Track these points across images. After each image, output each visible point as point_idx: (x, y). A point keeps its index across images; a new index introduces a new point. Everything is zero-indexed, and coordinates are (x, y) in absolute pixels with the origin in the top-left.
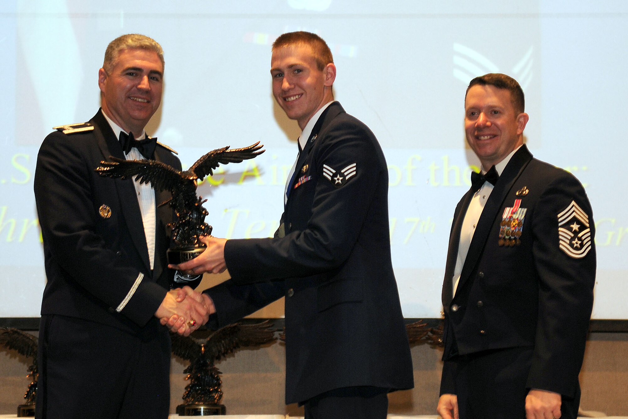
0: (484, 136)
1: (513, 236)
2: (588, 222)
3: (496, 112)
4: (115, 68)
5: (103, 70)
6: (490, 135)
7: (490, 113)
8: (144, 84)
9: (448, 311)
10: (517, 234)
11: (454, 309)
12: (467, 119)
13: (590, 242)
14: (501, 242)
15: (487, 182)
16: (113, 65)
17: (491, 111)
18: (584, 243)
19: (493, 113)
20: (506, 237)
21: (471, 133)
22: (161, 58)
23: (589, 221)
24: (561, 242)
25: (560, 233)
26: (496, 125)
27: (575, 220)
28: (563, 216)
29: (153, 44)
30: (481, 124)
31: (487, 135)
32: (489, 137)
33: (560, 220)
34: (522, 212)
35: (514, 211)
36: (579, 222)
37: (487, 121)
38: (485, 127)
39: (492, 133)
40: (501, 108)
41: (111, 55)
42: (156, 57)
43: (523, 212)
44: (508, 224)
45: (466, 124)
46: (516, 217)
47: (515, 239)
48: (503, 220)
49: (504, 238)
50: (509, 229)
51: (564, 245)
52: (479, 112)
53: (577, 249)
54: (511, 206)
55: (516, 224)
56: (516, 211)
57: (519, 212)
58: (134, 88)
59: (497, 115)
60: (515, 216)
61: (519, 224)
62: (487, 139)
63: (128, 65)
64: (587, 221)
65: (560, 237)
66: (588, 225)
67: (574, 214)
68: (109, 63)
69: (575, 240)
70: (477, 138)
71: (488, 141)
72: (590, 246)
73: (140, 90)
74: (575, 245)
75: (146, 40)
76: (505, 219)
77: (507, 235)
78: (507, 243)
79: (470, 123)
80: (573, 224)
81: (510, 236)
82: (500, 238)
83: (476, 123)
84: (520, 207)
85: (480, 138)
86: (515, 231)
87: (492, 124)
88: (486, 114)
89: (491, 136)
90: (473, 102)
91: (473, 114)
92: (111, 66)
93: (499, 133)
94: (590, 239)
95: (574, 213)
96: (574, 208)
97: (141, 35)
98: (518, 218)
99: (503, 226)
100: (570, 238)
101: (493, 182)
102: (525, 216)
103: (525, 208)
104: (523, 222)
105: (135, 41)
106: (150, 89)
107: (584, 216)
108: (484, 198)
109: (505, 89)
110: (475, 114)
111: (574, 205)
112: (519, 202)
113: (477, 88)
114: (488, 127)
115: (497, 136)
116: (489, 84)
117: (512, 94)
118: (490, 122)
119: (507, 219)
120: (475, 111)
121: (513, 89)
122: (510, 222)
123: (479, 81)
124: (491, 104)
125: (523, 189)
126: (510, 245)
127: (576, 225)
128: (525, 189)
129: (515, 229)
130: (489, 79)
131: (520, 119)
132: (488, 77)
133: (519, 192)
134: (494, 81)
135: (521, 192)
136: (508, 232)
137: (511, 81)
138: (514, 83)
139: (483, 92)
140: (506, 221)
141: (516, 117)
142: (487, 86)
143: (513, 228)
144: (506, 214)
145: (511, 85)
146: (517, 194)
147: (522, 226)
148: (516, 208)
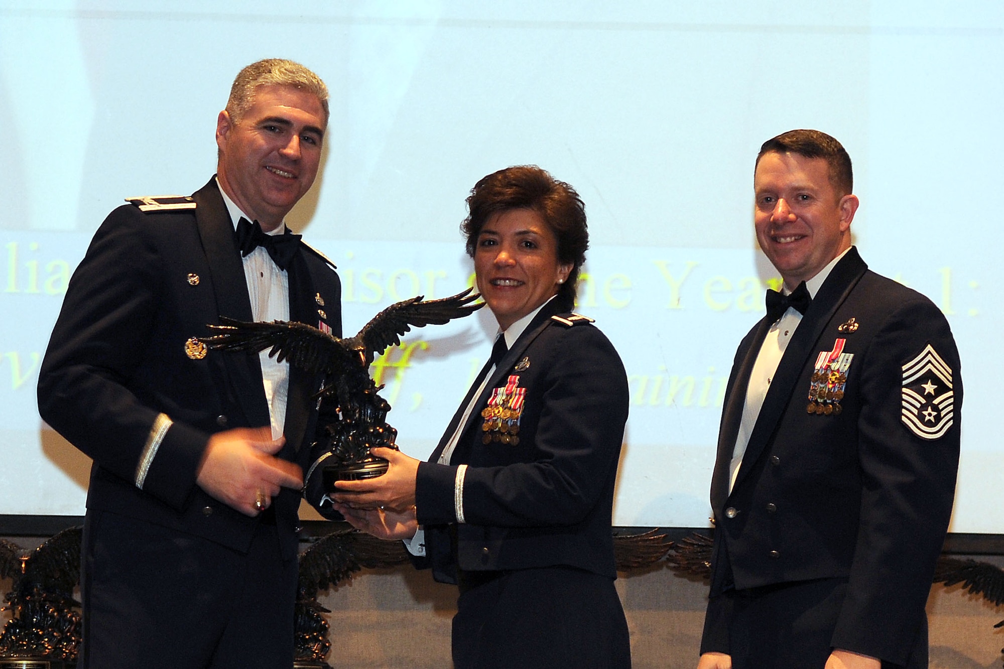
0: (785, 237)
1: (829, 400)
2: (951, 381)
3: (806, 198)
4: (246, 114)
5: (226, 113)
6: (795, 235)
7: (795, 200)
8: (291, 148)
9: (719, 518)
10: (836, 395)
11: (731, 514)
12: (757, 208)
13: (952, 413)
14: (811, 408)
15: (791, 309)
16: (245, 109)
17: (798, 194)
18: (942, 415)
19: (800, 199)
20: (819, 400)
21: (764, 232)
22: (324, 106)
23: (953, 379)
24: (904, 411)
25: (904, 396)
26: (804, 219)
27: (930, 376)
28: (911, 370)
30: (780, 219)
31: (790, 236)
32: (793, 238)
33: (905, 375)
34: (846, 358)
35: (834, 357)
36: (936, 380)
37: (789, 212)
38: (787, 222)
39: (798, 231)
40: (812, 190)
41: (242, 91)
42: (317, 105)
43: (847, 360)
44: (824, 379)
45: (755, 216)
46: (836, 368)
47: (832, 403)
48: (815, 372)
49: (816, 402)
50: (824, 388)
51: (909, 418)
52: (777, 199)
53: (929, 424)
54: (829, 349)
55: (836, 378)
56: (837, 357)
57: (840, 359)
58: (275, 152)
59: (806, 202)
60: (834, 366)
61: (840, 379)
62: (792, 242)
63: (268, 113)
64: (950, 378)
65: (904, 403)
66: (951, 386)
67: (930, 366)
68: (238, 104)
69: (927, 410)
70: (775, 239)
71: (793, 245)
72: (952, 421)
73: (284, 156)
74: (927, 418)
76: (819, 370)
77: (821, 397)
78: (821, 409)
79: (762, 215)
80: (927, 383)
81: (826, 399)
82: (810, 402)
83: (772, 215)
84: (842, 352)
85: (778, 241)
86: (834, 390)
87: (797, 217)
88: (787, 201)
89: (796, 238)
90: (766, 179)
91: (768, 200)
92: (240, 110)
93: (809, 232)
94: (952, 408)
95: (930, 364)
96: (929, 357)
98: (838, 369)
99: (814, 382)
100: (918, 406)
101: (801, 309)
102: (850, 367)
103: (850, 353)
104: (846, 376)
106: (300, 156)
107: (946, 370)
108: (786, 335)
109: (818, 158)
110: (770, 200)
111: (929, 352)
112: (841, 343)
113: (773, 157)
114: (791, 222)
115: (806, 236)
116: (792, 150)
117: (830, 164)
118: (795, 214)
119: (821, 372)
120: (770, 196)
121: (832, 155)
122: (828, 375)
123: (775, 145)
124: (796, 185)
125: (849, 322)
126: (825, 412)
127: (931, 385)
128: (852, 322)
129: (834, 387)
130: (792, 142)
131: (845, 204)
132: (790, 138)
133: (843, 326)
134: (800, 145)
135: (846, 326)
136: (822, 392)
137: (828, 142)
138: (834, 145)
139: (782, 164)
140: (820, 373)
141: (837, 202)
142: (788, 153)
143: (830, 386)
144: (821, 362)
145: (829, 148)
146: (840, 329)
147: (845, 384)
148: (836, 353)
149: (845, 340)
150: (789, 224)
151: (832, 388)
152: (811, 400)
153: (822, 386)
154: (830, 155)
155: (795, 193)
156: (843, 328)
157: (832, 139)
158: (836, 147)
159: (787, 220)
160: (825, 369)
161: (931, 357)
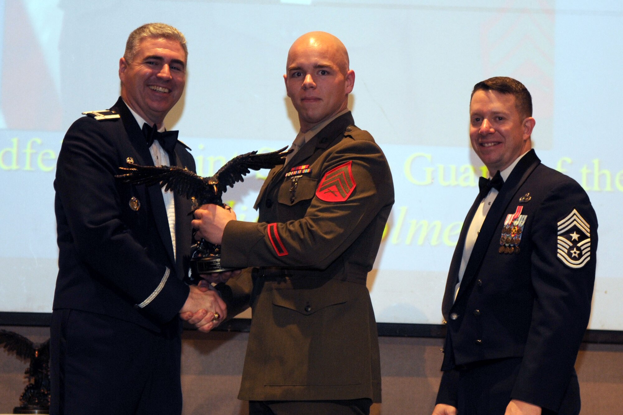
0: (488, 143)
1: (512, 244)
2: (589, 232)
3: (501, 119)
4: (135, 57)
5: (124, 59)
6: (494, 142)
7: (494, 120)
8: (164, 73)
9: (448, 319)
10: (516, 242)
11: (454, 317)
12: (471, 125)
13: (590, 252)
14: (501, 250)
15: (493, 189)
16: (134, 53)
17: (496, 116)
18: (583, 253)
19: (497, 119)
21: (475, 139)
22: (184, 47)
23: (591, 232)
24: (559, 251)
25: (559, 242)
26: (499, 132)
27: (575, 229)
28: (563, 225)
29: (176, 32)
30: (484, 132)
31: (491, 142)
32: (493, 144)
33: (559, 228)
34: (522, 219)
35: (515, 217)
36: (579, 231)
37: (490, 128)
38: (489, 134)
39: (495, 140)
40: (505, 114)
41: (132, 43)
42: (179, 46)
44: (509, 231)
45: (470, 130)
46: (517, 224)
47: (514, 246)
48: (504, 227)
49: (505, 245)
50: (509, 237)
51: (562, 254)
52: (483, 118)
53: (575, 259)
54: (513, 212)
55: (515, 231)
56: (517, 217)
57: (520, 218)
58: (154, 77)
59: (501, 121)
61: (518, 232)
62: (492, 146)
63: (148, 54)
64: (589, 230)
65: (559, 246)
66: (589, 235)
67: (575, 223)
68: (130, 52)
69: (573, 250)
70: (481, 145)
71: (492, 148)
72: (589, 257)
73: (160, 79)
74: (573, 255)
75: (169, 29)
76: (506, 226)
77: (507, 243)
78: (508, 250)
79: (474, 129)
80: (573, 233)
81: (510, 243)
82: (501, 246)
83: (480, 129)
84: (521, 214)
85: (483, 145)
86: (515, 238)
87: (496, 130)
88: (489, 120)
89: (495, 143)
90: (476, 107)
91: (478, 120)
92: (131, 55)
93: (503, 140)
94: (590, 249)
96: (575, 217)
97: (163, 24)
99: (503, 234)
100: (568, 247)
101: (498, 188)
102: (525, 224)
103: (525, 214)
104: (522, 229)
105: (157, 29)
106: (171, 77)
107: (585, 225)
108: (489, 204)
109: (509, 94)
110: (479, 120)
111: (575, 214)
112: (520, 208)
113: (481, 93)
114: (491, 133)
115: (501, 143)
116: (492, 89)
117: (517, 98)
118: (494, 128)
119: (508, 226)
120: (479, 117)
121: (518, 93)
122: (511, 229)
123: (482, 86)
124: (495, 110)
125: (526, 195)
126: (509, 252)
127: (576, 234)
128: (528, 196)
129: (515, 236)
130: (493, 84)
131: (527, 123)
132: (492, 81)
133: (522, 198)
134: (498, 86)
135: (524, 198)
136: (508, 239)
137: (516, 84)
138: (520, 86)
139: (486, 97)
140: (507, 228)
141: (521, 122)
142: (490, 91)
143: (513, 236)
144: (508, 220)
145: (517, 89)
146: (520, 199)
147: (522, 234)
148: (517, 215)
149: (522, 207)
150: (490, 135)
151: (514, 237)
152: (501, 244)
153: (508, 235)
154: (517, 92)
155: (494, 116)
156: (522, 199)
157: (519, 83)
158: (521, 87)
159: (490, 133)
160: (510, 225)
161: (576, 217)
